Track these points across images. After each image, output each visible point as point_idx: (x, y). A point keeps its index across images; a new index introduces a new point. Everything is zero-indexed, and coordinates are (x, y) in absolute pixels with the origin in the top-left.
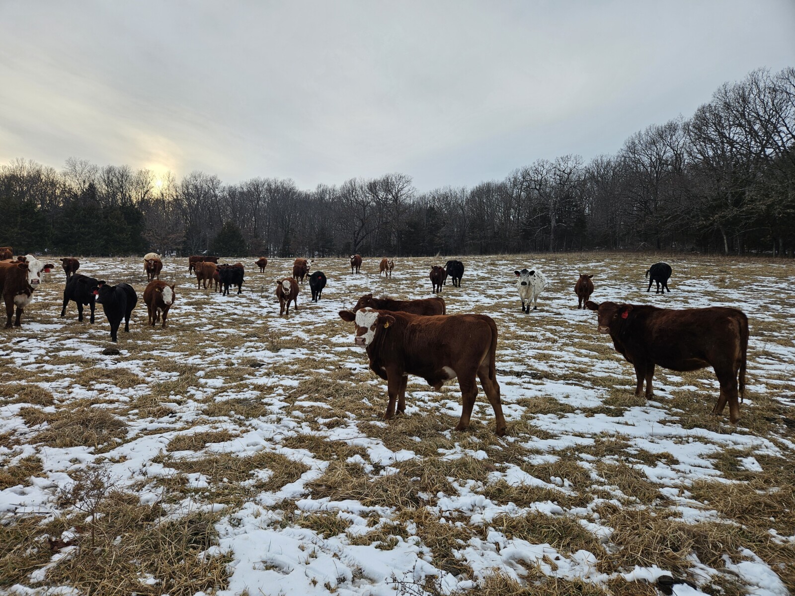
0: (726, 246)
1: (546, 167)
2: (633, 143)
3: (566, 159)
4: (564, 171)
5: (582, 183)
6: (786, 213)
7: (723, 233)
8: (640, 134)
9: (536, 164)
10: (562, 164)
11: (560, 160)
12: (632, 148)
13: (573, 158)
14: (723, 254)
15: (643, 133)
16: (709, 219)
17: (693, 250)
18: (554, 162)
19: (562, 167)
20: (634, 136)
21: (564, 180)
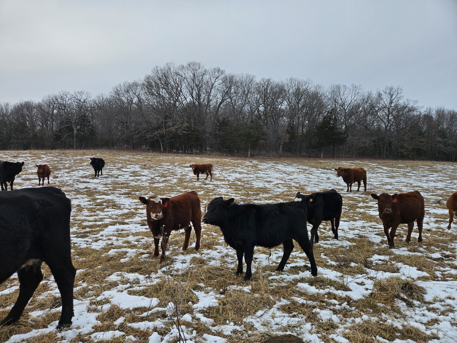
0: (162, 148)
1: (68, 96)
2: (117, 90)
3: (81, 93)
4: (80, 100)
5: (92, 109)
6: (182, 133)
7: (160, 141)
8: (120, 85)
9: (61, 93)
10: (79, 96)
11: (77, 93)
12: (117, 93)
13: (85, 93)
14: (161, 152)
15: (122, 85)
16: (153, 134)
17: (149, 149)
18: (73, 94)
19: (79, 98)
20: (117, 86)
21: (81, 106)
